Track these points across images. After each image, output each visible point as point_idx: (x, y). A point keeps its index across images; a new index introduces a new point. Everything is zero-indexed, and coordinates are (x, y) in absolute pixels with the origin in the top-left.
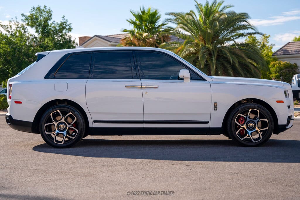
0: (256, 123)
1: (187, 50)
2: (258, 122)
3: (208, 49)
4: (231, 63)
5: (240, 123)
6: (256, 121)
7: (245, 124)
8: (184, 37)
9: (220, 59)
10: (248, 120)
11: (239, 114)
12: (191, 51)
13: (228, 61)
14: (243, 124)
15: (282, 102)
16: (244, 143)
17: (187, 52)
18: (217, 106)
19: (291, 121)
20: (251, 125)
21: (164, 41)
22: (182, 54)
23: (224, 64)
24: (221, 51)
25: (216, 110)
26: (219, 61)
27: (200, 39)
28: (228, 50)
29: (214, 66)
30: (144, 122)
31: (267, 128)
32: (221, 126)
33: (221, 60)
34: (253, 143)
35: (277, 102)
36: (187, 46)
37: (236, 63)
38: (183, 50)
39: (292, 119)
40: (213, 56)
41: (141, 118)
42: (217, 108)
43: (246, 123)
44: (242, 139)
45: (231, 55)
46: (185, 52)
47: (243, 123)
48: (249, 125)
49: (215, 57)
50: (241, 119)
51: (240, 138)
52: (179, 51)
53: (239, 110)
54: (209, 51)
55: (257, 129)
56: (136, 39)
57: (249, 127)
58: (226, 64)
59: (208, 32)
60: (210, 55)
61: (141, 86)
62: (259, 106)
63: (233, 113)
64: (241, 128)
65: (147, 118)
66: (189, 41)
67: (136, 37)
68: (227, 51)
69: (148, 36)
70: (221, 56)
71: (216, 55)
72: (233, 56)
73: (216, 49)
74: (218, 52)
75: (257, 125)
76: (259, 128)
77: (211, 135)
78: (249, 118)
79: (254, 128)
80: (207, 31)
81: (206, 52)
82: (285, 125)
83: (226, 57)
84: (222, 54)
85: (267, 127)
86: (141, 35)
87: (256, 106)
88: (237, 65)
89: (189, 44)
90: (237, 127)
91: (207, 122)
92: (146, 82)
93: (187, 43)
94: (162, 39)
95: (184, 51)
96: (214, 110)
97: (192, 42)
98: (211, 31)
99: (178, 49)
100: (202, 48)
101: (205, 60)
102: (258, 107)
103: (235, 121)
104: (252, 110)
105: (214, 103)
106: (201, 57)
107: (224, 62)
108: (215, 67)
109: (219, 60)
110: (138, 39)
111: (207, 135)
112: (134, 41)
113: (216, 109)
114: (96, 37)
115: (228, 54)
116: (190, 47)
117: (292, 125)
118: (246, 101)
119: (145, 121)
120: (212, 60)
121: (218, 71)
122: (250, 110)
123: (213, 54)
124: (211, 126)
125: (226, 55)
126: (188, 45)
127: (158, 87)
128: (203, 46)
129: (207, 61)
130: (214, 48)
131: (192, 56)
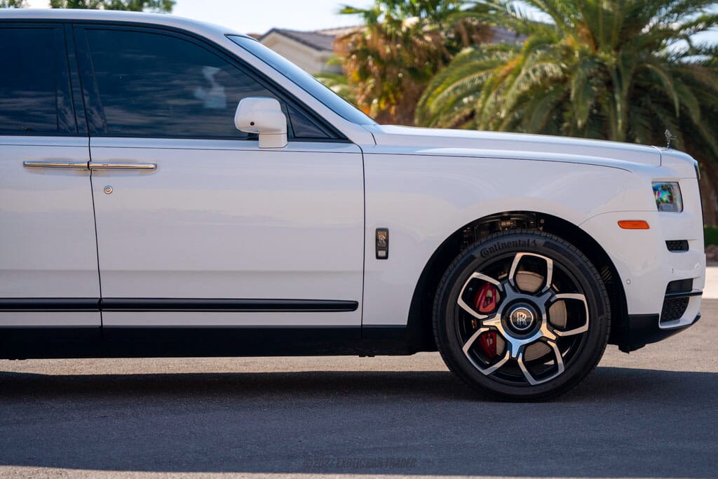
0: (543, 309)
1: (534, 71)
2: (548, 304)
3: (602, 66)
4: (675, 112)
5: (481, 309)
6: (540, 302)
7: (498, 315)
8: (529, 27)
9: (643, 99)
10: (511, 295)
11: (475, 275)
12: (550, 75)
13: (668, 105)
14: (491, 315)
15: (642, 225)
16: (492, 385)
17: (535, 76)
18: (387, 240)
19: (691, 298)
20: (522, 315)
21: (472, 42)
22: (516, 83)
23: (655, 114)
24: (647, 72)
25: (386, 257)
26: (639, 105)
27: (579, 35)
28: (668, 69)
29: (620, 121)
30: (100, 305)
31: (584, 328)
32: (404, 321)
33: (646, 100)
34: (530, 385)
35: (624, 224)
36: (533, 57)
37: (691, 110)
38: (519, 71)
39: (693, 291)
40: (617, 89)
41: (89, 291)
42: (386, 248)
43: (501, 309)
44: (486, 372)
45: (675, 87)
46: (528, 75)
47: (491, 307)
48: (515, 318)
49: (625, 93)
50: (485, 293)
51: (477, 367)
52: (509, 72)
53: (473, 258)
54: (606, 72)
55: (544, 331)
56: (383, 36)
57: (515, 323)
58: (660, 116)
59: (602, 9)
60: (609, 84)
61: (86, 165)
62: (551, 241)
63: (452, 268)
64: (482, 330)
65: (112, 291)
66: (541, 40)
67: (380, 30)
68: (665, 72)
69: (419, 25)
70: (645, 90)
71: (626, 85)
72: (686, 89)
73: (627, 67)
74: (635, 76)
75: (544, 317)
76: (552, 326)
77: (376, 357)
78: (516, 288)
79: (535, 327)
80: (600, 5)
81: (596, 75)
82: (657, 315)
83: (661, 92)
84: (648, 83)
85: (583, 324)
86: (398, 23)
87: (541, 242)
88: (696, 116)
89: (540, 49)
90: (468, 325)
91: (352, 306)
92: (106, 149)
93: (532, 48)
94: (465, 37)
95: (523, 72)
96: (378, 257)
97: (551, 42)
98: (613, 7)
99: (507, 68)
100: (585, 62)
101: (590, 102)
102: (546, 244)
103: (461, 302)
104: (523, 257)
105: (378, 230)
106: (577, 94)
107: (654, 107)
108: (623, 123)
109: (641, 102)
110: (389, 38)
111: (362, 355)
112: (375, 42)
113: (382, 253)
114: (274, 35)
115: (668, 82)
116: (543, 59)
117: (698, 318)
118: (508, 223)
119: (104, 301)
120: (614, 102)
121: (636, 136)
122: (519, 256)
123: (616, 82)
124: (368, 321)
125: (661, 84)
126: (536, 53)
127: (156, 166)
128: (585, 58)
129: (598, 106)
130: (620, 63)
131: (551, 88)
